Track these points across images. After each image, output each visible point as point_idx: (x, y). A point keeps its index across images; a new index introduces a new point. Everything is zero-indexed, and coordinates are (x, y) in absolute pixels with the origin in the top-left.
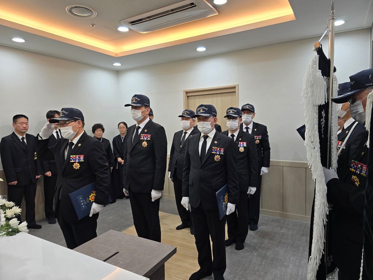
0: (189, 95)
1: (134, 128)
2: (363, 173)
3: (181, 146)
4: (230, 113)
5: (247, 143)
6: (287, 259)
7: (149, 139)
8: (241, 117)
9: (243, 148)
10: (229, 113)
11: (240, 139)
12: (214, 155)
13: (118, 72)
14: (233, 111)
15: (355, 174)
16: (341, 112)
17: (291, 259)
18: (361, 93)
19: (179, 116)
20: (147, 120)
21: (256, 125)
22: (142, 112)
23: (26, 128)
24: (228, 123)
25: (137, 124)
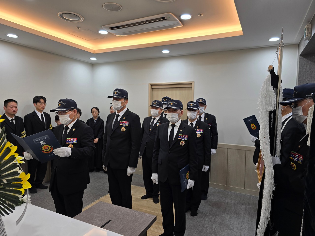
0: (153, 87)
1: (114, 115)
2: (300, 161)
3: (150, 130)
4: (190, 106)
5: (203, 130)
7: (127, 125)
9: (200, 135)
11: (198, 127)
12: (180, 140)
13: (93, 65)
14: (193, 105)
15: (293, 161)
20: (126, 110)
21: (207, 115)
22: (122, 103)
23: (16, 111)
24: (189, 114)
25: (117, 112)
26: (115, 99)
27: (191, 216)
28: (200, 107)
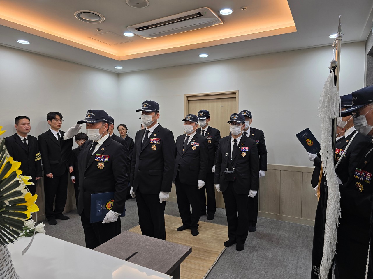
0: (190, 99)
1: (143, 132)
2: (367, 180)
3: (184, 150)
4: (233, 119)
5: (249, 148)
6: (286, 259)
7: (158, 143)
8: (244, 123)
9: (245, 153)
11: (243, 144)
13: (118, 75)
14: (236, 117)
15: (359, 181)
16: (342, 123)
17: (290, 259)
18: (364, 108)
19: (183, 121)
20: (157, 125)
21: (253, 130)
22: (152, 118)
23: (29, 129)
24: (231, 128)
25: (146, 128)
26: (144, 113)
27: (237, 251)
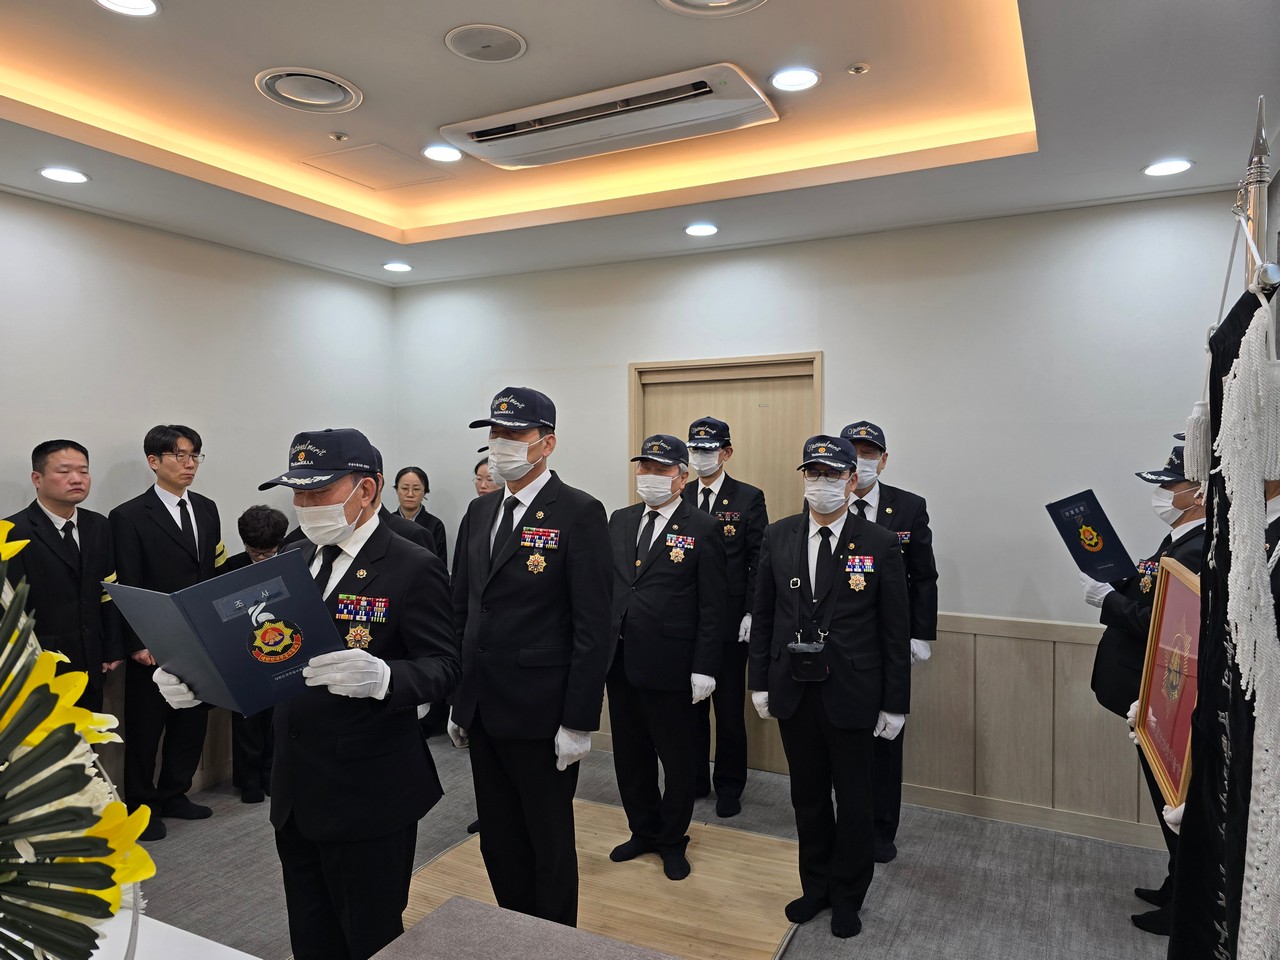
0: (650, 379)
1: (497, 503)
4: (817, 455)
5: (874, 559)
7: (552, 545)
9: (863, 578)
10: (813, 455)
13: (392, 292)
14: (828, 450)
20: (544, 478)
21: (889, 494)
22: (531, 451)
23: (83, 487)
24: (810, 489)
25: (507, 489)
26: (498, 431)
28: (859, 459)
